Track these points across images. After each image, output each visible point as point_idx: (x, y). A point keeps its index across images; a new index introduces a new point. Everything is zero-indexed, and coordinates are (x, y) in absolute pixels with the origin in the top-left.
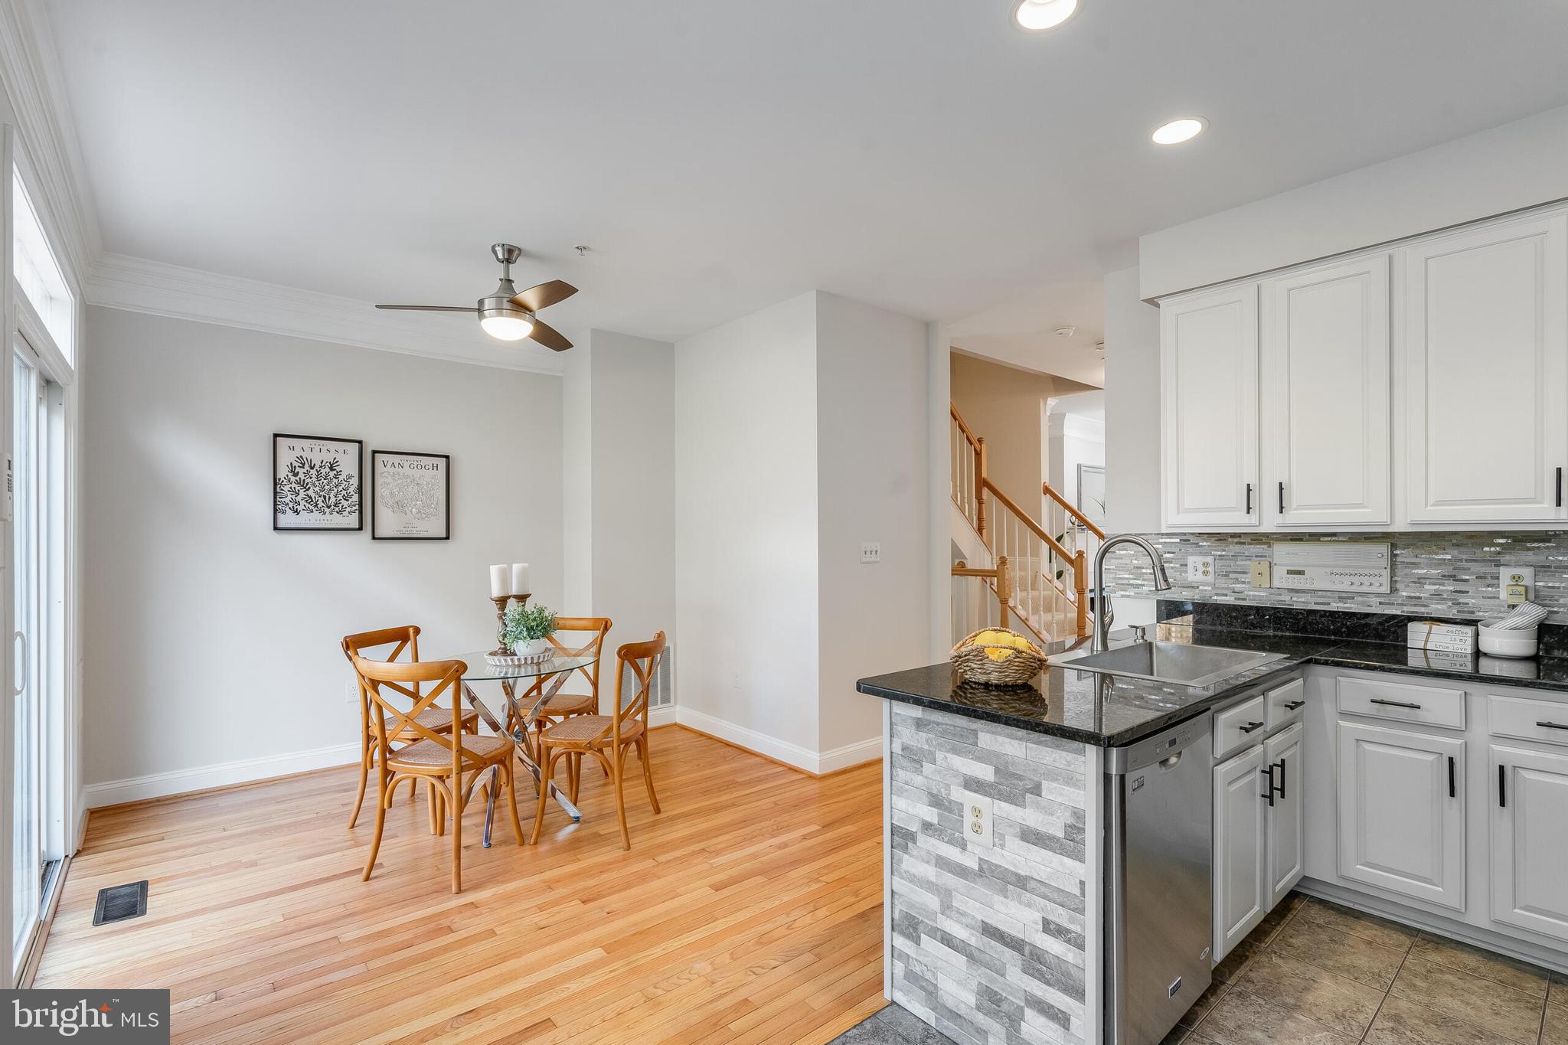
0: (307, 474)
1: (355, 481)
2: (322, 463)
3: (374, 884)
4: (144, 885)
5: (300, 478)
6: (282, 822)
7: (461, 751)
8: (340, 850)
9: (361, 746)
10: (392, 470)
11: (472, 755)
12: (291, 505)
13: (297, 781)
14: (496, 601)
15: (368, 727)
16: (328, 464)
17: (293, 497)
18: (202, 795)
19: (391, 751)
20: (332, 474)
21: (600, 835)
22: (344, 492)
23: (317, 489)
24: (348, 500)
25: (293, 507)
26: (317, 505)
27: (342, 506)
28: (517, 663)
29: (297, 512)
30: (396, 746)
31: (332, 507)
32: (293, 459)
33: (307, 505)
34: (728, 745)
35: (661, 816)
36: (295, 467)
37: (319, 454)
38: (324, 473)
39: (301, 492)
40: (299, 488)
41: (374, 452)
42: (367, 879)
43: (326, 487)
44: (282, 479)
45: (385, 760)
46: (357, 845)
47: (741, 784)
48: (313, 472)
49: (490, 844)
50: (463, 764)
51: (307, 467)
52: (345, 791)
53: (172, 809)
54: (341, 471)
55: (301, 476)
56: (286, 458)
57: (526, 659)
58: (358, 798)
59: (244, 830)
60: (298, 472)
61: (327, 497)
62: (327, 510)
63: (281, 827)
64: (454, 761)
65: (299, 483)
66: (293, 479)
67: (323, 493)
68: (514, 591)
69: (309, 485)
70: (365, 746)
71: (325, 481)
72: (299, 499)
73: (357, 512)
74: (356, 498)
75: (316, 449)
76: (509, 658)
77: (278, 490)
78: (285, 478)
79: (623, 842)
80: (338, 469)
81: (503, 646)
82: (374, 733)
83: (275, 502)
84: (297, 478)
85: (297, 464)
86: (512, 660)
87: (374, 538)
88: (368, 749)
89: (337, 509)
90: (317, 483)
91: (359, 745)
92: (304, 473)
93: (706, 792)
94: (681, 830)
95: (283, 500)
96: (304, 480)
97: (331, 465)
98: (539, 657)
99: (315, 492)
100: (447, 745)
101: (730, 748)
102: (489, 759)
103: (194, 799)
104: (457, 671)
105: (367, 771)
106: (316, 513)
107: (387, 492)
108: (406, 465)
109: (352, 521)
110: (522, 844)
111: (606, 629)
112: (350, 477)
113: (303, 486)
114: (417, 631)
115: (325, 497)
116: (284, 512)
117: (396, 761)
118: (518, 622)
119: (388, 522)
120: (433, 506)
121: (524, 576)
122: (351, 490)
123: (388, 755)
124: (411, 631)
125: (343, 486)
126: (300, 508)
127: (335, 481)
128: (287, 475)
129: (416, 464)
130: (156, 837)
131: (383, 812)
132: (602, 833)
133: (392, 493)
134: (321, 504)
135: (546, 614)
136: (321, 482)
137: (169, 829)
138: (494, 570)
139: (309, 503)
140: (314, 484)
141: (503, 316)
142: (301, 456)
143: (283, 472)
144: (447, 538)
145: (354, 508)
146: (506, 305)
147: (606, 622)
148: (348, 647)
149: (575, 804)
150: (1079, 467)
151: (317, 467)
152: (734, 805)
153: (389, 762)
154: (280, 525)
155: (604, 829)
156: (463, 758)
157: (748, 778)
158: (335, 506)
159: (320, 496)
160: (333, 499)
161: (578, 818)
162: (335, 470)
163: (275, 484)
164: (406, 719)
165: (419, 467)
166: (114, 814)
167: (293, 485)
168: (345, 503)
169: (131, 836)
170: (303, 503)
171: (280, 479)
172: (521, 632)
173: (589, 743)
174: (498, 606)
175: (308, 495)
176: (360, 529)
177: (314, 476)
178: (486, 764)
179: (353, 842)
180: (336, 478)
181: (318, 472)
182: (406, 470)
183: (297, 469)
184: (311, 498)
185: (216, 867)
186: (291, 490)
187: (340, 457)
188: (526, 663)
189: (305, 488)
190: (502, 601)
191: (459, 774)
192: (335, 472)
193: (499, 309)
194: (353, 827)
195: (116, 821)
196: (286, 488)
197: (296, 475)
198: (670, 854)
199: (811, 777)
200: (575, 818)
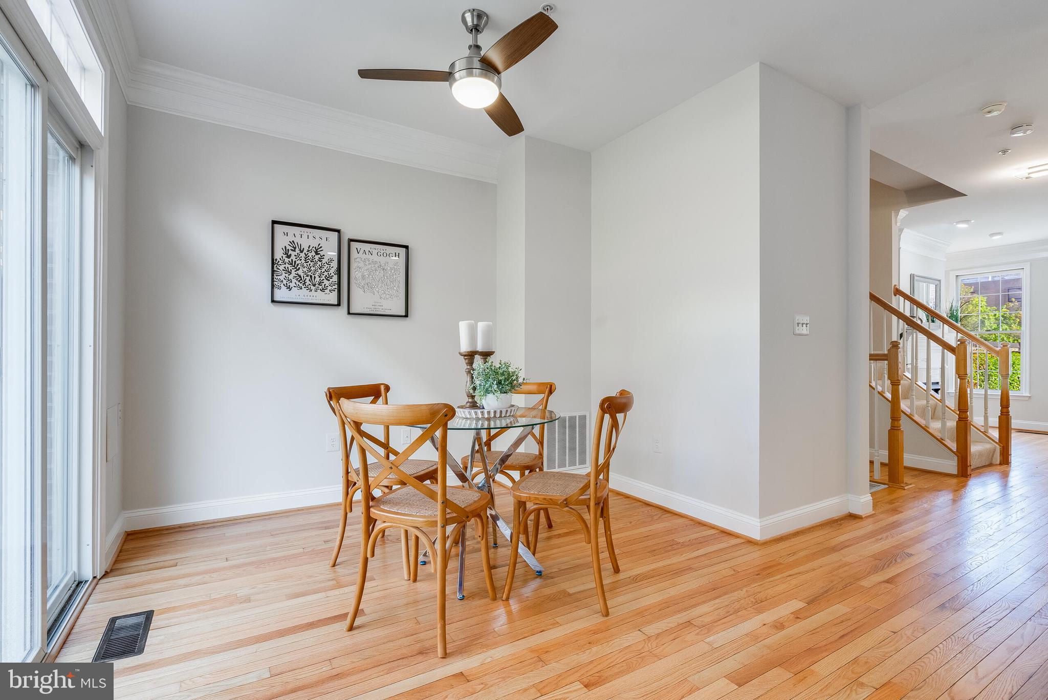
0: (297, 256)
1: (335, 264)
2: (309, 247)
3: (359, 637)
4: (149, 615)
5: (292, 260)
6: (275, 555)
7: (446, 503)
8: (325, 590)
9: (341, 488)
10: (364, 256)
11: (455, 507)
12: (285, 282)
13: (287, 517)
14: (465, 356)
15: (347, 473)
16: (314, 249)
17: (287, 275)
18: (215, 525)
19: (373, 498)
20: (317, 257)
21: (570, 595)
22: (326, 273)
23: (305, 269)
24: (329, 280)
25: (287, 284)
26: (305, 283)
27: (325, 285)
28: (486, 416)
29: (289, 288)
30: (377, 493)
31: (317, 285)
32: (287, 244)
33: (297, 283)
34: (647, 504)
35: (622, 576)
36: (288, 250)
37: (307, 239)
38: (311, 256)
39: (293, 271)
40: (291, 268)
41: (351, 240)
42: (351, 628)
43: (312, 268)
44: (278, 260)
45: (368, 508)
46: (339, 586)
47: (683, 545)
48: (302, 255)
49: (463, 596)
50: (448, 516)
51: (297, 250)
52: (326, 528)
53: (189, 536)
54: (324, 255)
55: (293, 257)
56: (282, 242)
57: (495, 412)
58: (339, 538)
59: (242, 561)
60: (291, 255)
61: (313, 276)
62: (313, 288)
63: (274, 560)
64: (439, 513)
65: (292, 264)
66: (287, 260)
67: (309, 274)
68: (480, 348)
69: (299, 266)
70: (345, 490)
71: (312, 264)
72: (291, 277)
73: (336, 290)
74: (335, 278)
75: (305, 236)
76: (479, 411)
77: (275, 269)
78: (280, 259)
79: (599, 606)
80: (322, 253)
81: (470, 400)
82: (352, 478)
83: (273, 279)
84: (290, 260)
85: (290, 248)
86: (482, 413)
87: (349, 313)
88: (347, 493)
89: (320, 287)
90: (305, 264)
91: (340, 487)
92: (295, 256)
93: (653, 552)
94: (651, 596)
95: (279, 277)
96: (295, 262)
97: (316, 250)
98: (507, 411)
99: (304, 272)
100: (432, 495)
101: (649, 508)
102: (472, 512)
103: (208, 528)
104: (446, 416)
105: (347, 513)
106: (304, 290)
107: (360, 274)
108: (375, 252)
109: (332, 298)
110: (495, 599)
111: (551, 392)
112: (331, 260)
113: (294, 266)
114: (387, 388)
115: (311, 276)
116: (280, 288)
117: (379, 508)
118: (487, 378)
119: (361, 300)
120: (395, 288)
121: (489, 334)
122: (332, 271)
123: (371, 503)
124: (382, 388)
125: (325, 268)
126: (292, 285)
127: (319, 263)
128: (282, 257)
129: (382, 252)
130: (172, 563)
131: (366, 561)
132: (571, 591)
133: (363, 276)
134: (308, 282)
135: (510, 370)
136: (308, 264)
137: (183, 555)
138: (463, 326)
139: (299, 281)
140: (303, 266)
141: (473, 77)
142: (293, 241)
143: (279, 254)
144: (406, 316)
145: (334, 287)
146: (477, 64)
147: (551, 386)
148: (331, 398)
149: (534, 554)
150: (912, 277)
151: (305, 251)
152: (690, 569)
153: (371, 509)
154: (276, 299)
155: (572, 587)
156: (448, 511)
157: (687, 539)
158: (319, 285)
159: (308, 276)
160: (317, 279)
161: (540, 572)
162: (319, 254)
163: (273, 264)
164: (391, 465)
165: (385, 255)
166: (142, 538)
167: (287, 265)
168: (326, 282)
169: (152, 560)
170: (294, 281)
171: (276, 260)
172: (491, 386)
173: (566, 500)
174: (467, 361)
175: (298, 275)
176: (339, 305)
177: (303, 258)
178: (468, 517)
179: (334, 582)
180: (320, 261)
181: (306, 255)
182: (375, 257)
183: (290, 252)
184: (300, 277)
185: (215, 600)
186: (286, 270)
187: (323, 243)
188: (495, 416)
189: (296, 268)
190: (470, 356)
191: (444, 527)
192: (319, 256)
193: (469, 70)
194: (334, 565)
195: (143, 544)
196: (281, 268)
197: (289, 257)
198: (654, 626)
199: (750, 542)
200: (537, 572)
